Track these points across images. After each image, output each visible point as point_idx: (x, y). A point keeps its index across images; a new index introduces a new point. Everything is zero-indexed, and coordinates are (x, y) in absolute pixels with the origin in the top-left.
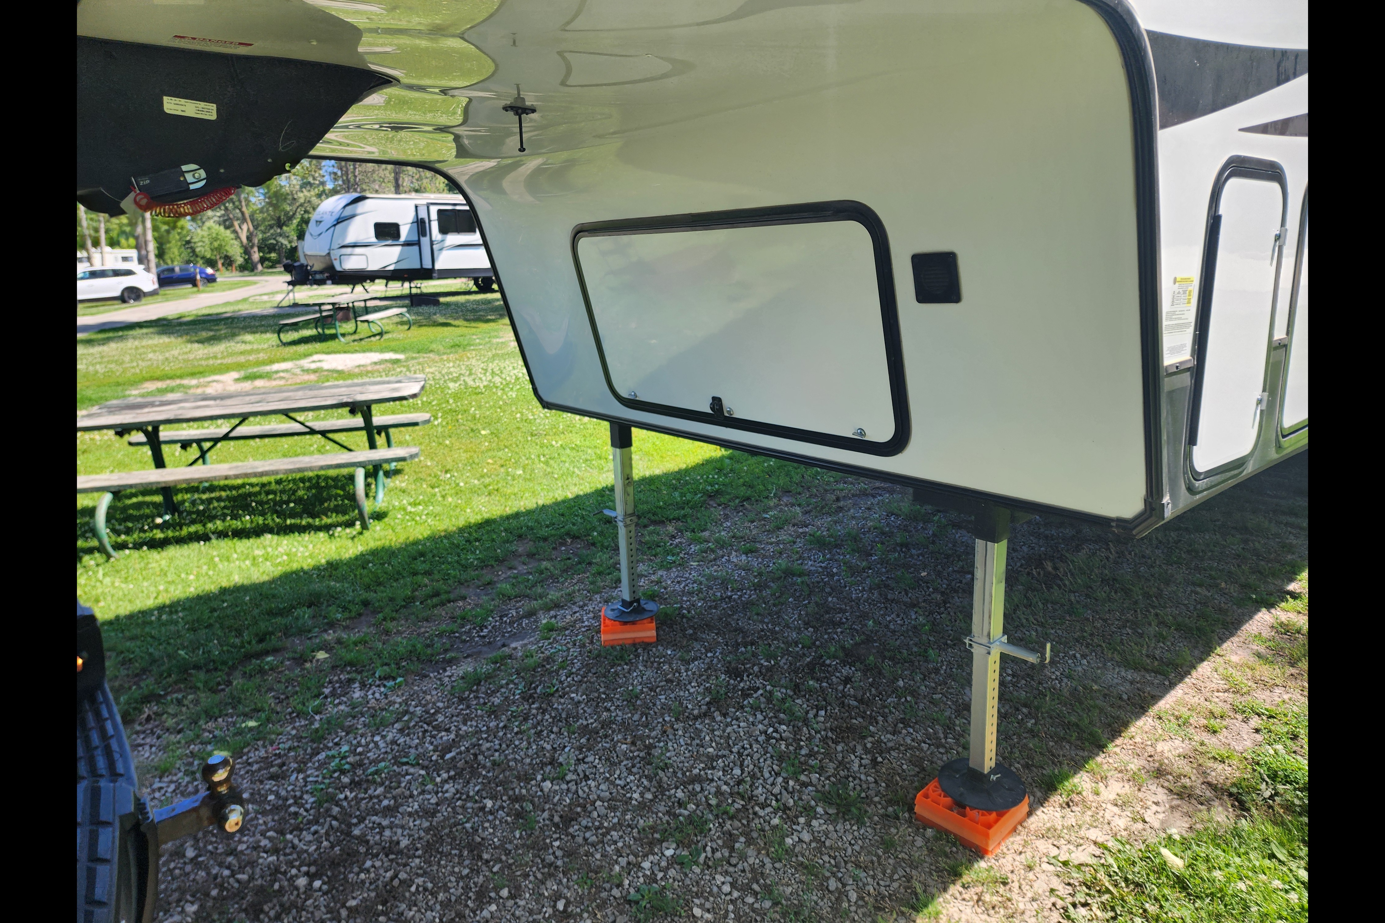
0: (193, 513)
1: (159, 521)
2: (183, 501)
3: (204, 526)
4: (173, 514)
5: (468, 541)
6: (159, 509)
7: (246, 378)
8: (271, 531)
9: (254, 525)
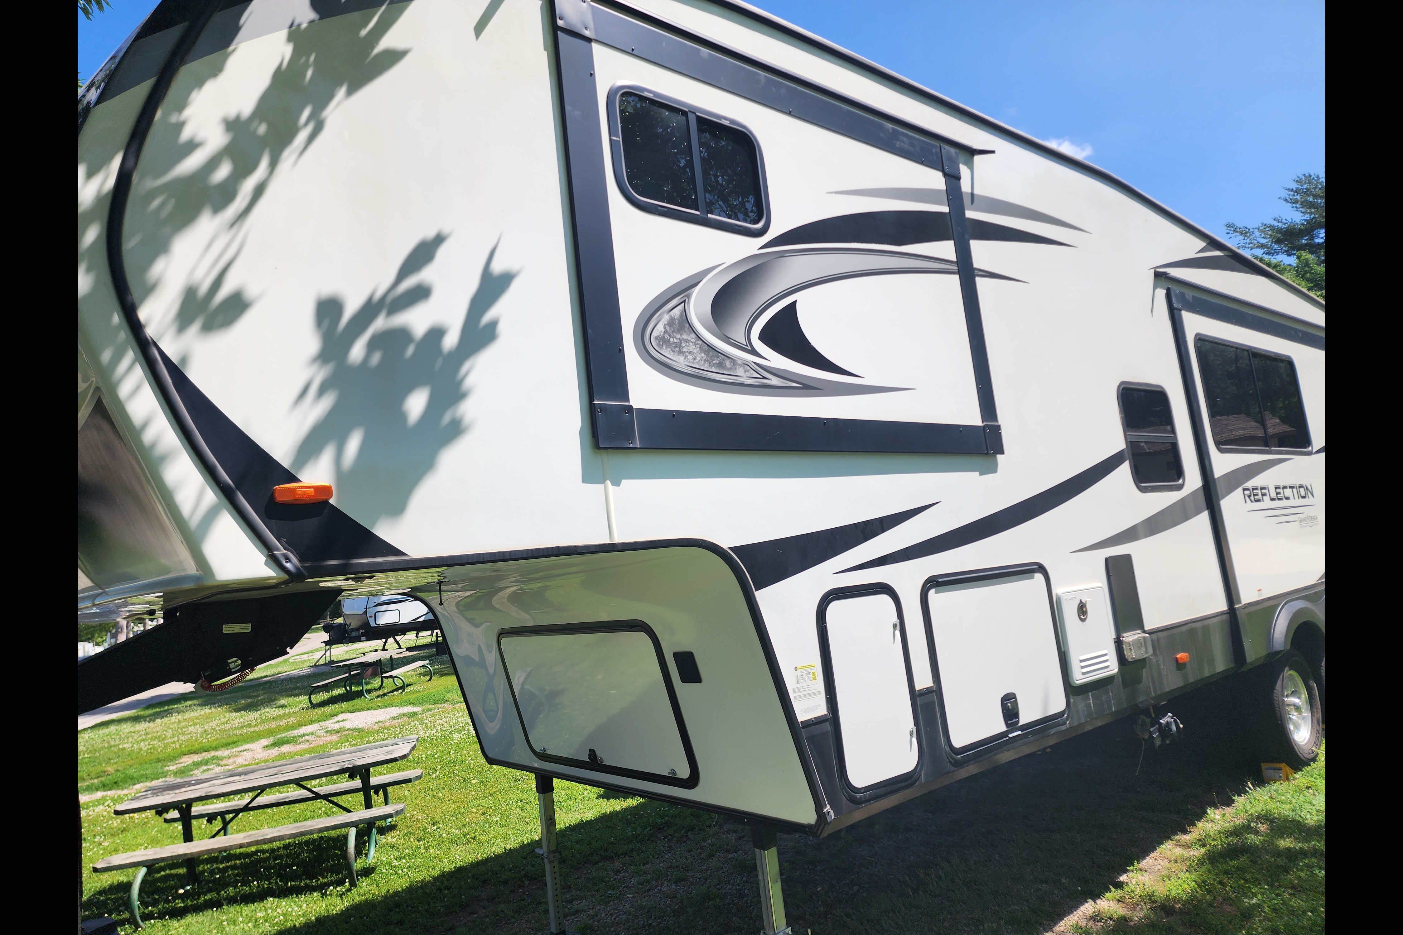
0: (210, 881)
1: (181, 891)
2: (204, 871)
3: (218, 894)
4: (193, 885)
5: (440, 890)
6: (182, 881)
7: (275, 744)
8: (274, 895)
9: (259, 889)
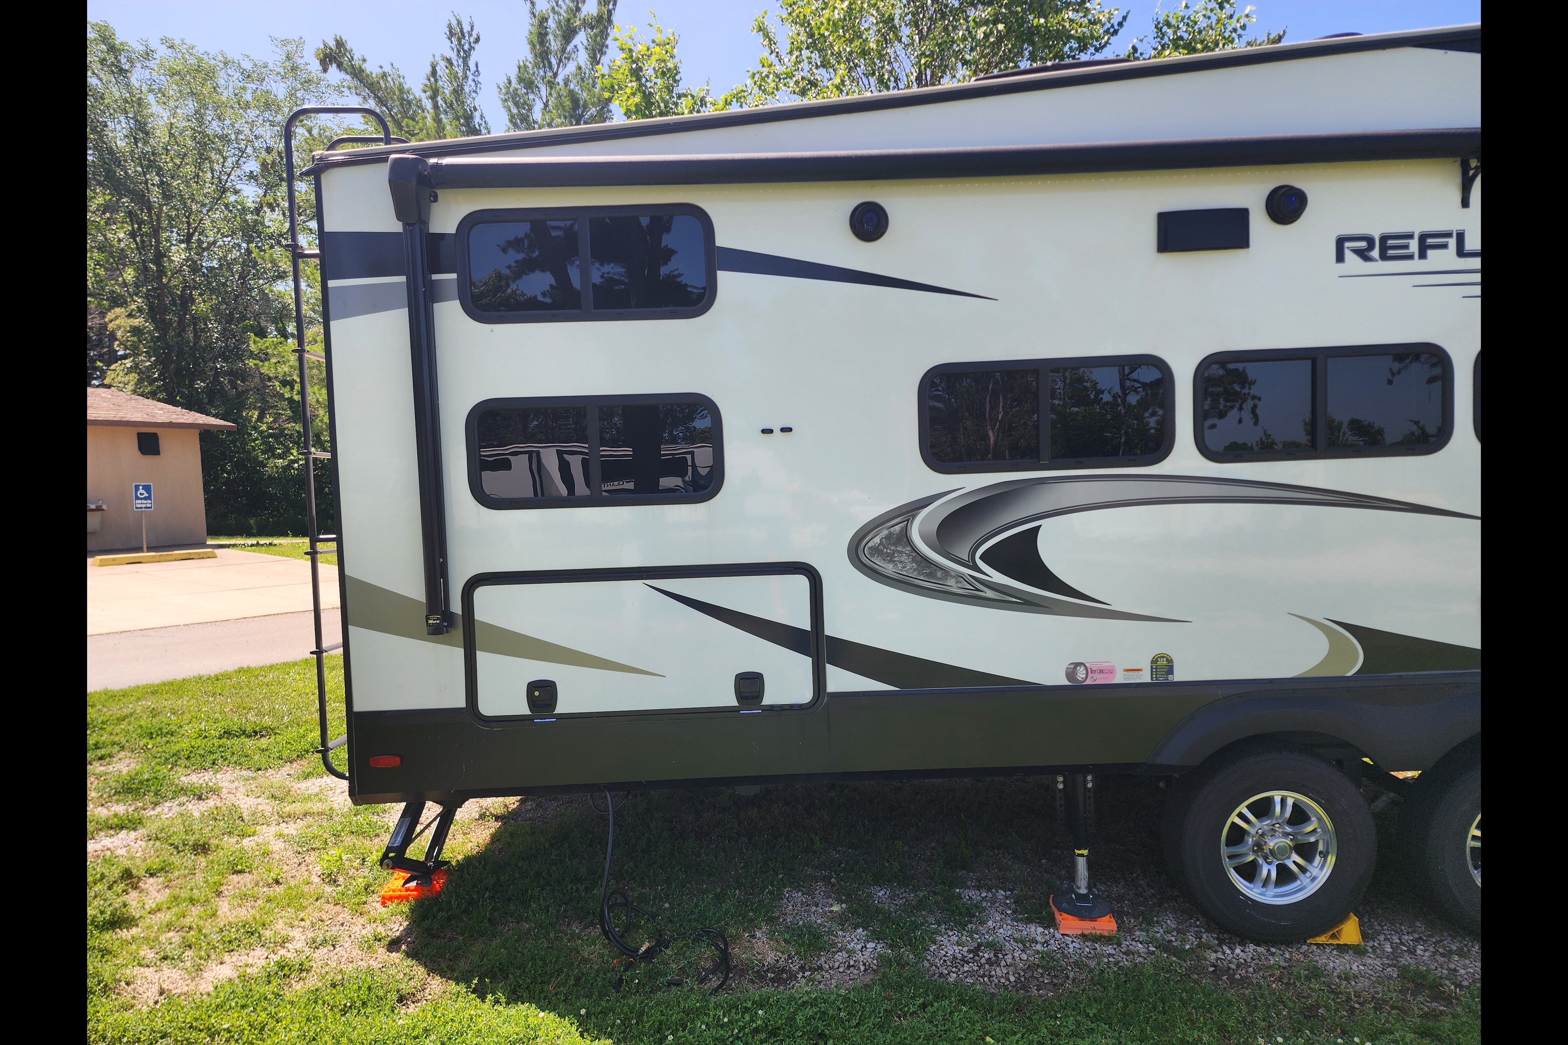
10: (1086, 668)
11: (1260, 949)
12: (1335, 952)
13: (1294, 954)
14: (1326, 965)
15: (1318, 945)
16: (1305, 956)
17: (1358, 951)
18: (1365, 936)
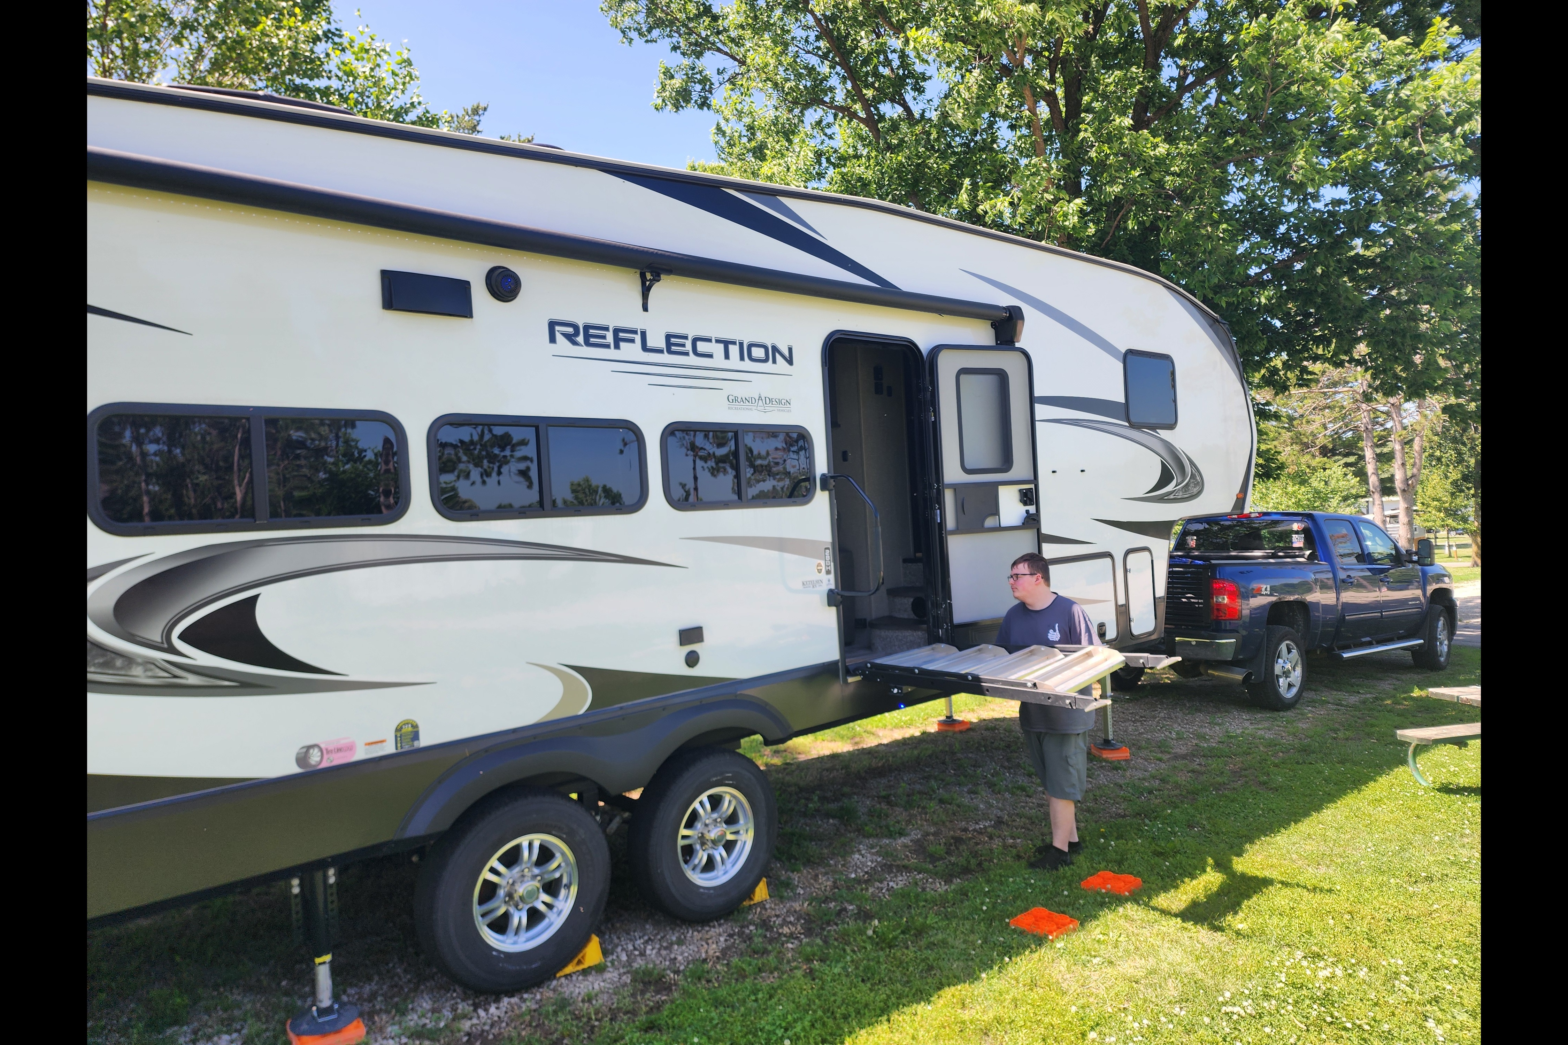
10: (321, 750)
11: (514, 1000)
12: (581, 978)
13: (545, 994)
14: (571, 993)
15: (566, 976)
16: (554, 990)
17: (599, 969)
18: (605, 953)
